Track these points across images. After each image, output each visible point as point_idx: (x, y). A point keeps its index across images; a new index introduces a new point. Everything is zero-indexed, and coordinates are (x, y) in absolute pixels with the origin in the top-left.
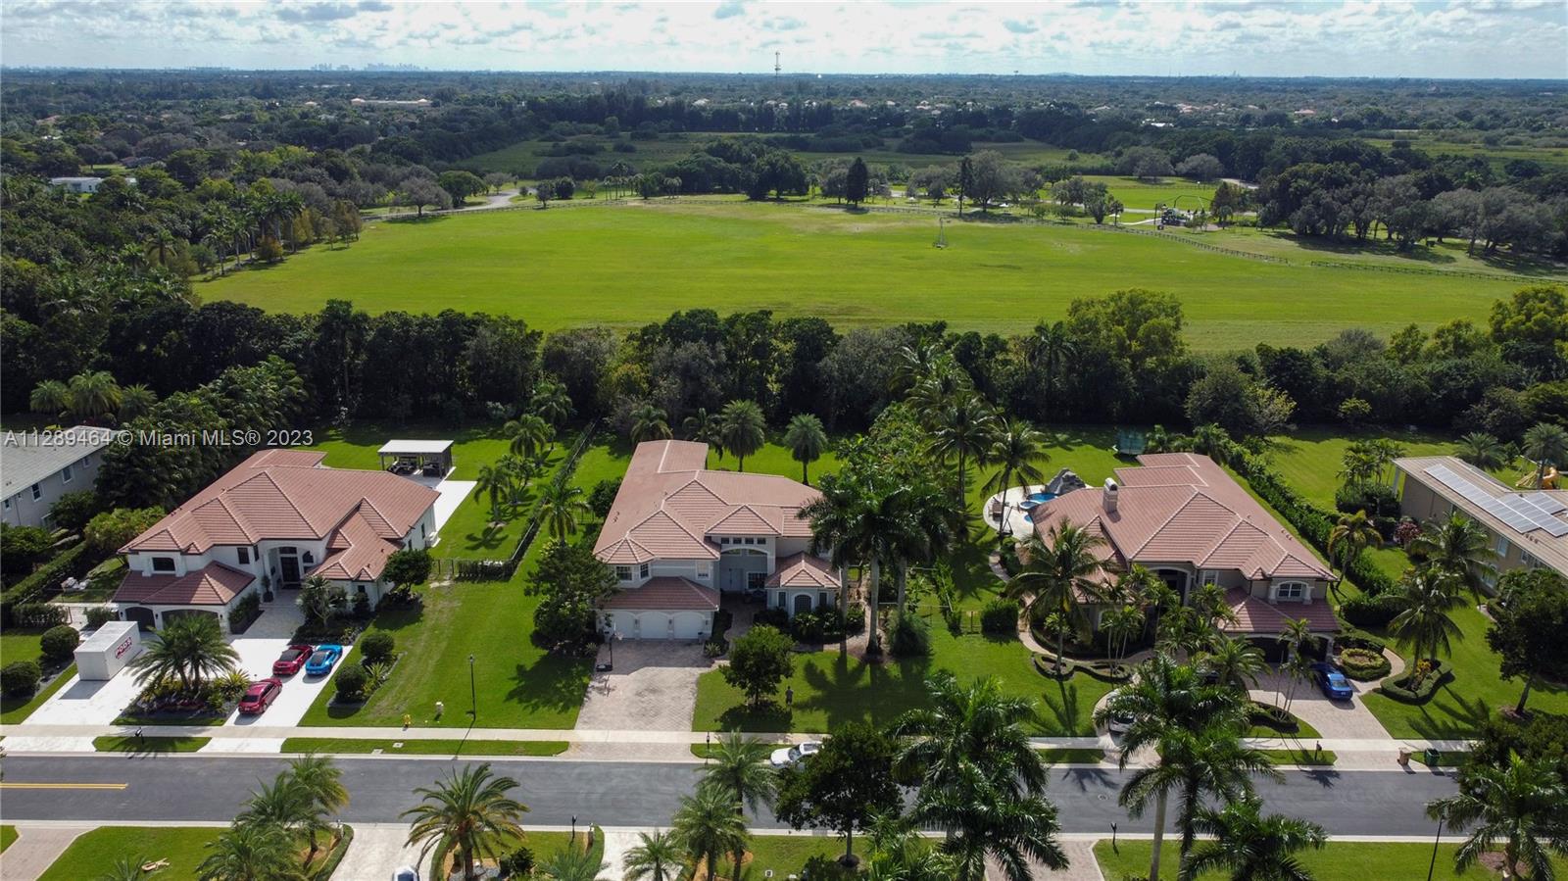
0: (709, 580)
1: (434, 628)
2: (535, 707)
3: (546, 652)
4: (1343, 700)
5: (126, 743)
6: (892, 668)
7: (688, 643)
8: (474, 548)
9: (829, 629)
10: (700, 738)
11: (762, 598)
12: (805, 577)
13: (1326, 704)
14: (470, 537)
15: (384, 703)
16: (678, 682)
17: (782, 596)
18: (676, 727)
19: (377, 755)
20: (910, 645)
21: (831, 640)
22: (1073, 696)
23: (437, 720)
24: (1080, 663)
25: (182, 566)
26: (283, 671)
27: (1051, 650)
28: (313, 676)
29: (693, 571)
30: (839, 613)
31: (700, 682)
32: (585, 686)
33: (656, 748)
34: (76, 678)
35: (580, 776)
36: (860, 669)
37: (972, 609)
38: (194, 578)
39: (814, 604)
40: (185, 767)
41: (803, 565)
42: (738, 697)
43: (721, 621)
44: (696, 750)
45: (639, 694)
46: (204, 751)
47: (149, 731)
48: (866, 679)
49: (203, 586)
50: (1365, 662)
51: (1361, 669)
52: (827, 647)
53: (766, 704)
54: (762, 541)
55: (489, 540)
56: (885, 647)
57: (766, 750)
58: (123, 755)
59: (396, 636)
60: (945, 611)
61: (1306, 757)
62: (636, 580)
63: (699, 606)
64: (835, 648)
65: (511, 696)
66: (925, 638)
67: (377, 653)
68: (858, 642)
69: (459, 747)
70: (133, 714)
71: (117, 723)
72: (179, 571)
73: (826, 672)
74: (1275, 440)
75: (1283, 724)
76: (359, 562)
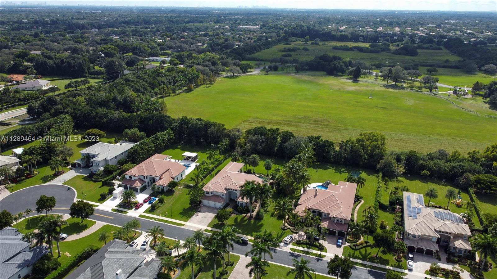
0: (224, 197)
1: (174, 197)
2: (183, 216)
3: (191, 206)
4: (339, 246)
6: (252, 221)
8: (190, 181)
9: (245, 211)
10: (208, 228)
11: (234, 202)
12: (242, 199)
13: (335, 246)
14: (191, 178)
15: (158, 211)
16: (210, 216)
17: (239, 202)
18: (205, 225)
19: (153, 220)
20: (259, 218)
21: (244, 213)
22: (283, 234)
23: (166, 216)
24: (290, 227)
25: (133, 178)
26: (145, 201)
28: (149, 203)
29: (220, 194)
30: (249, 208)
31: (214, 217)
32: (194, 214)
33: (199, 228)
34: (113, 197)
35: (182, 231)
36: (246, 220)
38: (135, 181)
39: (244, 205)
40: (123, 216)
41: (243, 197)
42: (217, 222)
43: (226, 206)
44: (205, 230)
45: (202, 218)
46: (127, 214)
47: (120, 209)
49: (136, 183)
50: (353, 239)
51: (349, 240)
52: (242, 215)
54: (236, 190)
55: (194, 179)
56: (254, 217)
58: (116, 212)
59: (167, 198)
61: (320, 256)
62: (210, 195)
63: (221, 202)
64: (244, 215)
65: (180, 213)
66: (263, 217)
67: (161, 201)
69: (166, 221)
70: (119, 206)
71: (116, 206)
72: (133, 179)
73: (239, 220)
74: (400, 178)
75: (321, 248)
76: (164, 182)
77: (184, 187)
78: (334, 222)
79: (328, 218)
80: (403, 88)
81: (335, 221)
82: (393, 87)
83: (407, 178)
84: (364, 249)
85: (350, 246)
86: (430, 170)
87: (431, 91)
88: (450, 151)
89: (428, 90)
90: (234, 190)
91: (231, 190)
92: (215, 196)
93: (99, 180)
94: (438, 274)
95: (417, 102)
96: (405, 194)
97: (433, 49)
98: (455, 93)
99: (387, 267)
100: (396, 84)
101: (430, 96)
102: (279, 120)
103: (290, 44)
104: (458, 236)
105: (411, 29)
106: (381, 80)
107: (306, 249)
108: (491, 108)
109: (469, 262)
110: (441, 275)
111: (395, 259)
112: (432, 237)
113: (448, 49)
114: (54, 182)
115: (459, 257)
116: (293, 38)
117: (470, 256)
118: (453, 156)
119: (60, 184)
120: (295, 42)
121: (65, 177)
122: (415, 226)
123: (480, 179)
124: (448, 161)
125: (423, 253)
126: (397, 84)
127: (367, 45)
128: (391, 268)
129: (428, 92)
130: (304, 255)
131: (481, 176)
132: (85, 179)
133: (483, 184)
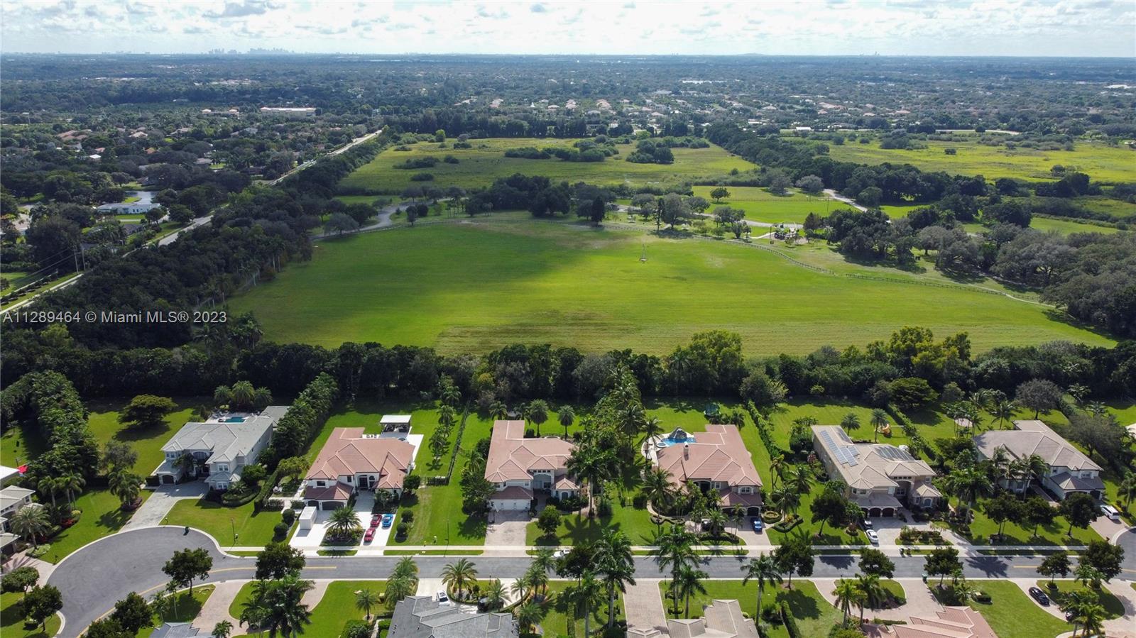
0: (529, 487)
1: (425, 506)
2: (469, 537)
3: (468, 516)
4: (759, 531)
5: (328, 553)
6: (597, 520)
7: (522, 512)
8: (430, 470)
9: (575, 505)
10: (529, 548)
11: (549, 493)
12: (566, 485)
13: (753, 532)
14: (428, 464)
15: (414, 537)
16: (520, 527)
17: (557, 492)
18: (520, 544)
19: (417, 555)
20: (605, 512)
21: (575, 510)
23: (435, 543)
24: (667, 518)
25: (328, 484)
26: (374, 525)
27: (657, 512)
28: (386, 526)
29: (523, 484)
30: (578, 499)
31: (528, 527)
32: (485, 530)
33: (514, 552)
34: (299, 528)
35: (489, 562)
36: (586, 521)
37: (630, 496)
38: (333, 489)
39: (569, 495)
40: (353, 561)
41: (565, 480)
42: (541, 533)
43: (534, 503)
44: (528, 552)
45: (505, 532)
46: (357, 555)
47: (336, 548)
48: (588, 525)
49: (337, 492)
50: (773, 516)
51: (769, 519)
52: (574, 513)
53: (551, 535)
54: (549, 471)
55: (435, 466)
56: (595, 512)
57: (552, 552)
58: (329, 556)
59: (412, 509)
60: (620, 497)
61: (738, 552)
62: (502, 488)
63: (525, 497)
64: (577, 513)
65: (459, 534)
66: (611, 509)
67: (407, 518)
68: (585, 510)
69: (445, 552)
70: (326, 542)
71: (321, 545)
72: (327, 486)
73: (573, 523)
74: (781, 405)
75: (734, 540)
76: (393, 481)
77: (428, 485)
78: (737, 493)
79: (726, 488)
80: (687, 234)
81: (739, 492)
82: (670, 233)
83: (791, 403)
84: (796, 527)
85: (774, 528)
86: (823, 383)
87: (738, 236)
88: (841, 348)
89: (734, 235)
90: (544, 471)
91: (540, 471)
92: (513, 491)
93: (241, 501)
94: (913, 540)
95: (728, 260)
96: (816, 429)
97: (694, 147)
98: (779, 236)
99: (842, 547)
100: (672, 228)
101: (741, 246)
102: (507, 325)
103: (410, 150)
104: (920, 480)
105: (631, 103)
106: (641, 220)
107: (713, 547)
108: (847, 260)
109: (943, 514)
110: (917, 541)
111: (847, 532)
112: (888, 487)
113: (720, 145)
114: (138, 525)
115: (927, 510)
116: (408, 136)
117: (941, 505)
118: (847, 356)
119: (155, 525)
120: (415, 142)
121: (154, 509)
122: (860, 477)
123: (903, 388)
124: (843, 364)
125: (879, 516)
126: (675, 226)
127: (568, 144)
128: (848, 547)
129: (733, 238)
130: (715, 556)
131: (901, 382)
132: (203, 504)
133: (908, 394)
